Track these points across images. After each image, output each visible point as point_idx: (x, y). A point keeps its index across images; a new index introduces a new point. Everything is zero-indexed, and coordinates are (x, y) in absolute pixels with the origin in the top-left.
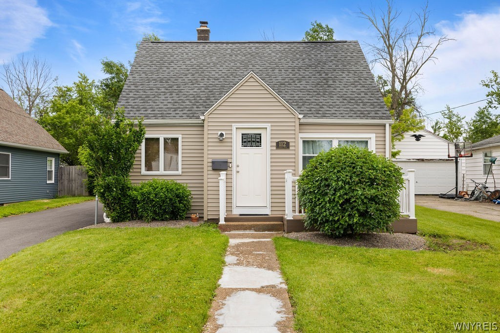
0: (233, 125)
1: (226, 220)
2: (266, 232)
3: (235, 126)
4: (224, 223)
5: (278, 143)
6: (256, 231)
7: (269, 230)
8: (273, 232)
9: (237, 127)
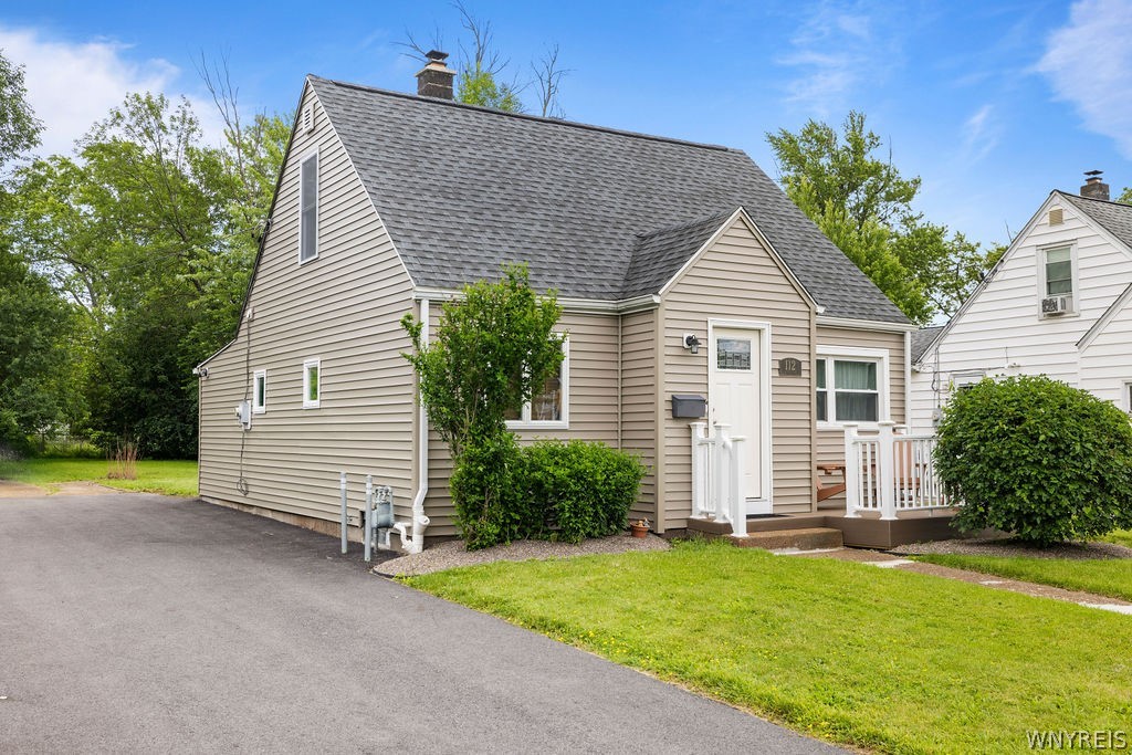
0: (709, 319)
1: (750, 528)
2: (818, 550)
3: (713, 321)
4: (747, 535)
5: (782, 363)
6: (801, 549)
7: (822, 546)
8: (828, 550)
9: (716, 324)
